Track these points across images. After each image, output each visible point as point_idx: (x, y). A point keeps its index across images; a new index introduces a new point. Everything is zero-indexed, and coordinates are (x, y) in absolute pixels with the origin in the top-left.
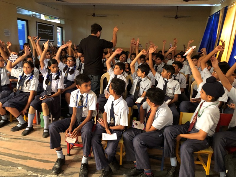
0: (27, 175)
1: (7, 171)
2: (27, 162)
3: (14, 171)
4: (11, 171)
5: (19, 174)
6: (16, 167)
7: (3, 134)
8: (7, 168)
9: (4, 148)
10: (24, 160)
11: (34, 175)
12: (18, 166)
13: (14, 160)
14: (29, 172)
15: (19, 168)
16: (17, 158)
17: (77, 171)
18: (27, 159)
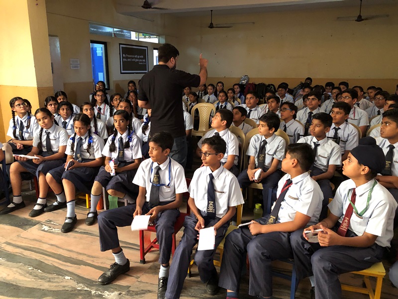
0: (76, 289)
1: (49, 281)
2: (79, 268)
3: (58, 283)
4: (55, 282)
5: (64, 287)
6: (62, 276)
7: (55, 224)
8: (50, 276)
9: (52, 245)
10: (76, 265)
11: (86, 290)
12: (65, 274)
13: (62, 265)
14: (80, 285)
15: (67, 278)
16: (66, 262)
17: (150, 290)
18: (79, 264)
